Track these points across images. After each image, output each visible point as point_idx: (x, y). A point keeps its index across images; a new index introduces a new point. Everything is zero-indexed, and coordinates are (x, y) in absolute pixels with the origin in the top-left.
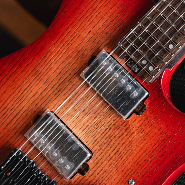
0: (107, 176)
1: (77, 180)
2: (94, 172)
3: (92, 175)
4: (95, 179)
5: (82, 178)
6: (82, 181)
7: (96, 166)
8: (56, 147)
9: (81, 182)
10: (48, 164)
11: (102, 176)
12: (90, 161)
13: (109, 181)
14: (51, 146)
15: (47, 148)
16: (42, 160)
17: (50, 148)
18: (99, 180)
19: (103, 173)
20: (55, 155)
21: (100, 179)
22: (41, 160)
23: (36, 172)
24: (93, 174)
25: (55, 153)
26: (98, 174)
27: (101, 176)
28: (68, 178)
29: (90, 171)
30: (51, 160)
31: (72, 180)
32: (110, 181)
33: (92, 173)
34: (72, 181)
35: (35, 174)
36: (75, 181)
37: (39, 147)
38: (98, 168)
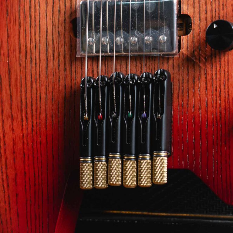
0: (219, 5)
1: (188, 45)
2: (200, 14)
3: (200, 20)
4: (208, 21)
5: (192, 35)
6: (195, 39)
7: (195, 7)
8: (126, 30)
9: (195, 41)
10: (136, 63)
11: (214, 9)
12: (183, 8)
13: (226, 6)
14: (120, 35)
15: (119, 43)
16: (126, 64)
17: (121, 39)
18: (215, 17)
19: (212, 5)
20: (135, 41)
21: (214, 15)
22: (124, 66)
23: (130, 80)
24: (200, 18)
25: (133, 38)
26: (206, 13)
27: (212, 10)
28: (175, 52)
29: (194, 19)
30: (136, 51)
31: (182, 50)
32: (228, 5)
33: (198, 18)
34: (183, 52)
35: (131, 82)
36: (188, 48)
37: (107, 52)
38: (200, 6)
